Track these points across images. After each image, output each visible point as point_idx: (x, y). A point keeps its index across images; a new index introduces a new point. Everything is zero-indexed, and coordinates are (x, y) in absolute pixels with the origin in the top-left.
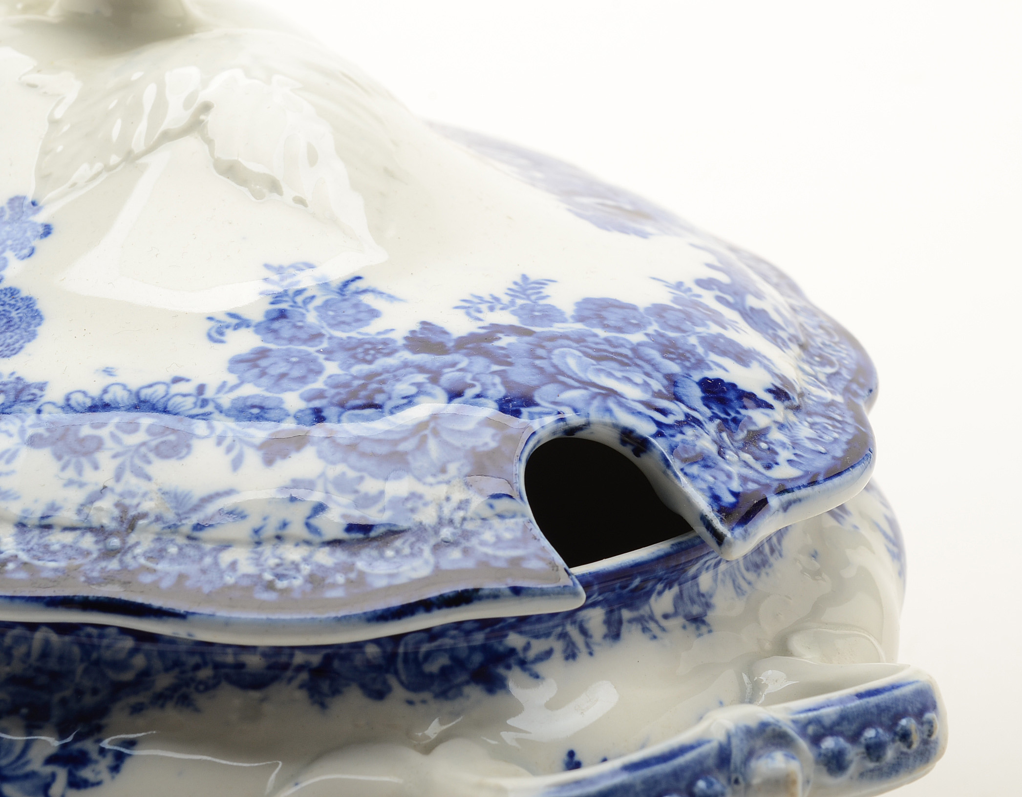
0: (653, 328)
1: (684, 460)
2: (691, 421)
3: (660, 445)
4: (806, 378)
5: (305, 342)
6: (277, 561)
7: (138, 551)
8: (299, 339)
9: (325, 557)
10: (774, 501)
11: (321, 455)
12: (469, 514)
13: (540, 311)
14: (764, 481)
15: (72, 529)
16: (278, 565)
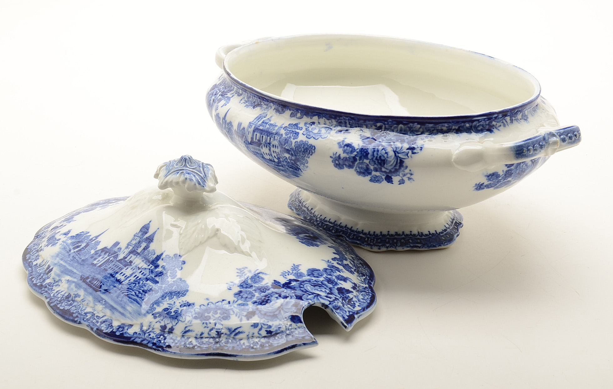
0: (325, 275)
1: (336, 309)
2: (336, 299)
3: (330, 306)
4: (359, 281)
5: (249, 288)
6: (253, 342)
7: (223, 342)
8: (248, 287)
9: (263, 340)
10: (356, 316)
11: (259, 317)
12: (292, 328)
13: (299, 274)
14: (353, 311)
15: (208, 338)
16: (253, 343)
